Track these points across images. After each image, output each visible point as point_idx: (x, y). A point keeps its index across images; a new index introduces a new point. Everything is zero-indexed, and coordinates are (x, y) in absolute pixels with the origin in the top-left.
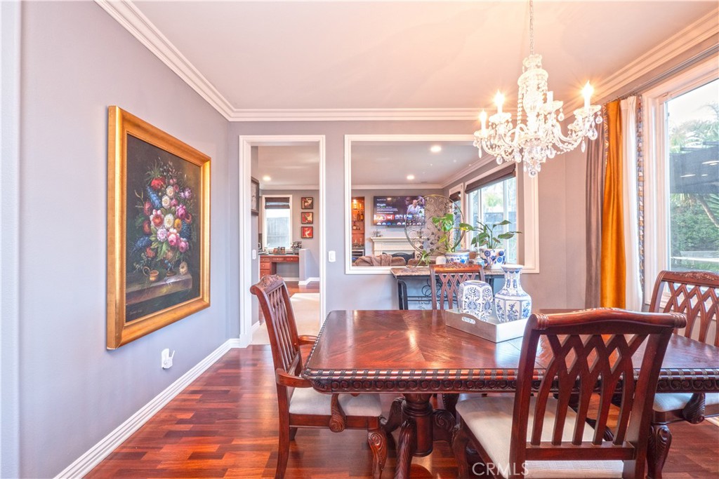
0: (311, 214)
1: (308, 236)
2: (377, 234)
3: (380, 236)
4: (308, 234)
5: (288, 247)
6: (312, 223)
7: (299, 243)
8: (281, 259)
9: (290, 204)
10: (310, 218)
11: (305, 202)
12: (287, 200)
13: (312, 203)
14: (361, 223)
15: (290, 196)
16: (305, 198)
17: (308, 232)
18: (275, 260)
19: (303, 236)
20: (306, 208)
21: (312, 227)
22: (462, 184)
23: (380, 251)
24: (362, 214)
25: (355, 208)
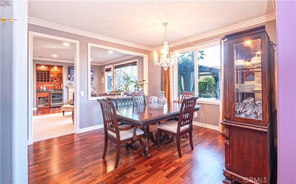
3: (72, 85)
14: (60, 79)
22: (112, 65)
23: (72, 92)
24: (60, 74)
25: (56, 71)
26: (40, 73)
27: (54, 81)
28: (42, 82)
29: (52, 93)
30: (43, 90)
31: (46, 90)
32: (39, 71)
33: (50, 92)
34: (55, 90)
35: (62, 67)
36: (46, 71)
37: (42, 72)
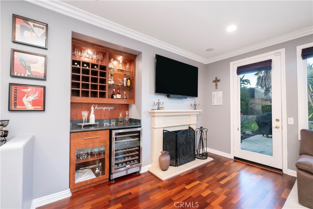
0: (41, 59)
2: (159, 106)
3: (162, 108)
6: (44, 78)
10: (37, 68)
13: (46, 34)
16: (25, 19)
19: (14, 106)
21: (44, 88)
23: (161, 128)
24: (129, 79)
25: (121, 69)
26: (81, 67)
27: (115, 97)
28: (86, 98)
29: (116, 134)
30: (88, 121)
31: (96, 121)
32: (79, 63)
33: (111, 131)
34: (117, 121)
35: (135, 58)
36: (97, 66)
37: (88, 67)
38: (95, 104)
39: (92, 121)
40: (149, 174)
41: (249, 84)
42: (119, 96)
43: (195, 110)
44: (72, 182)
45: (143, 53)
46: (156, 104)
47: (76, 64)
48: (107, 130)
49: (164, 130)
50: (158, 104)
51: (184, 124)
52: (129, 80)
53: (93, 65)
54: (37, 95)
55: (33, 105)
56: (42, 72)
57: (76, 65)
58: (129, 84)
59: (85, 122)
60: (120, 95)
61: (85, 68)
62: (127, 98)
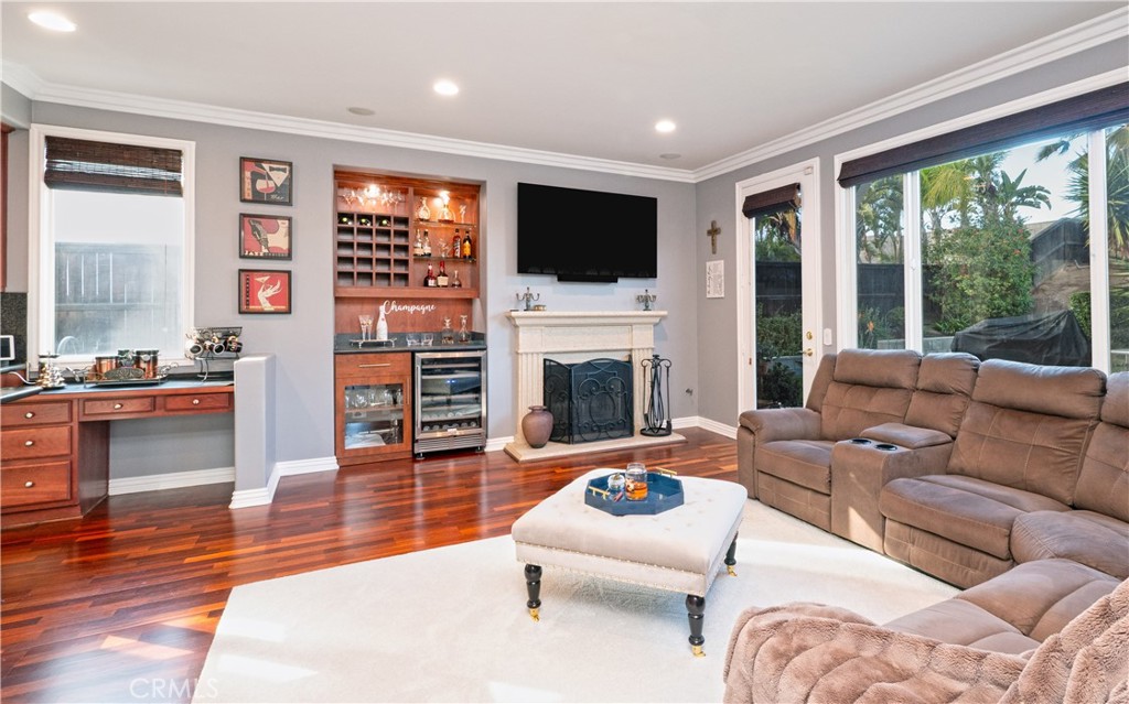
0: (283, 224)
1: (267, 307)
2: (528, 302)
3: (537, 308)
4: (271, 300)
5: (176, 353)
6: (289, 256)
7: (227, 334)
8: (131, 406)
9: (187, 177)
10: (278, 240)
11: (256, 176)
12: (170, 159)
13: (290, 179)
14: (467, 269)
15: (189, 149)
16: (258, 161)
17: (270, 292)
18: (100, 411)
19: (246, 305)
20: (258, 198)
21: (289, 273)
23: (537, 353)
24: (468, 239)
25: (447, 218)
26: (356, 226)
28: (367, 286)
29: (423, 362)
33: (413, 353)
34: (439, 337)
35: (478, 192)
36: (388, 218)
37: (369, 225)
38: (391, 299)
39: (383, 336)
40: (507, 457)
41: (1043, 204)
42: (443, 281)
43: (647, 313)
44: (339, 444)
45: (488, 184)
46: (521, 298)
47: (345, 220)
48: (406, 354)
49: (545, 360)
50: (528, 297)
51: (608, 348)
52: (467, 243)
53: (380, 218)
54: (278, 286)
55: (272, 303)
56: (285, 246)
57: (346, 223)
58: (467, 251)
59: (367, 338)
60: (446, 278)
61: (364, 226)
62: (460, 285)
